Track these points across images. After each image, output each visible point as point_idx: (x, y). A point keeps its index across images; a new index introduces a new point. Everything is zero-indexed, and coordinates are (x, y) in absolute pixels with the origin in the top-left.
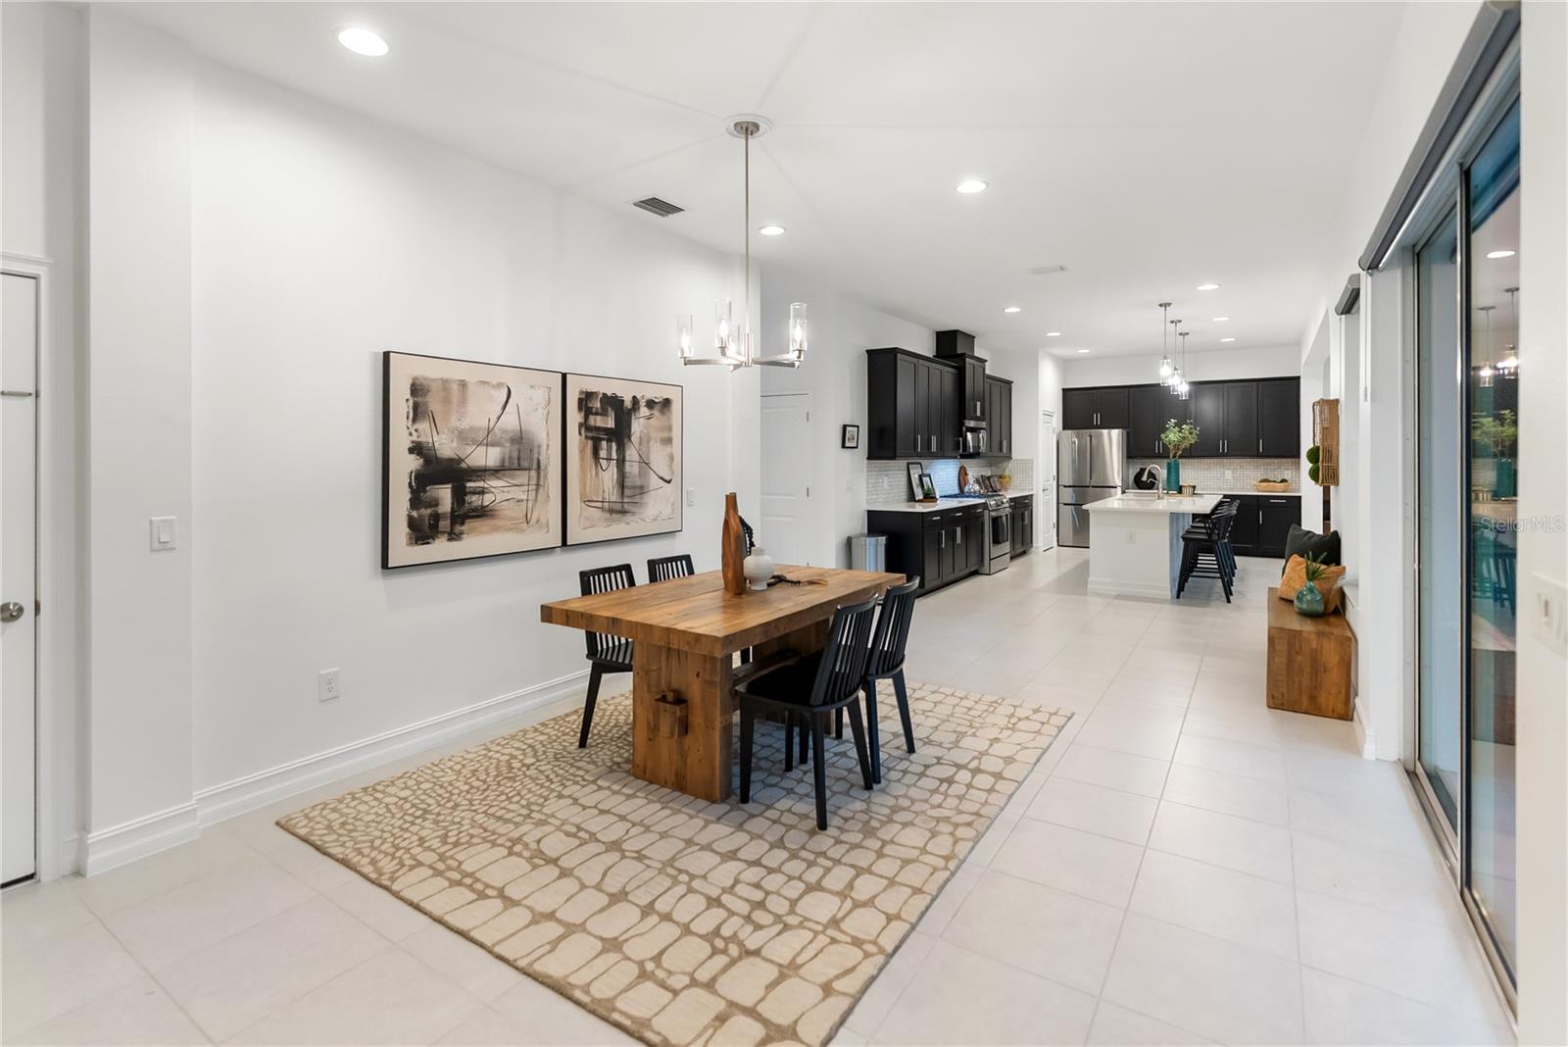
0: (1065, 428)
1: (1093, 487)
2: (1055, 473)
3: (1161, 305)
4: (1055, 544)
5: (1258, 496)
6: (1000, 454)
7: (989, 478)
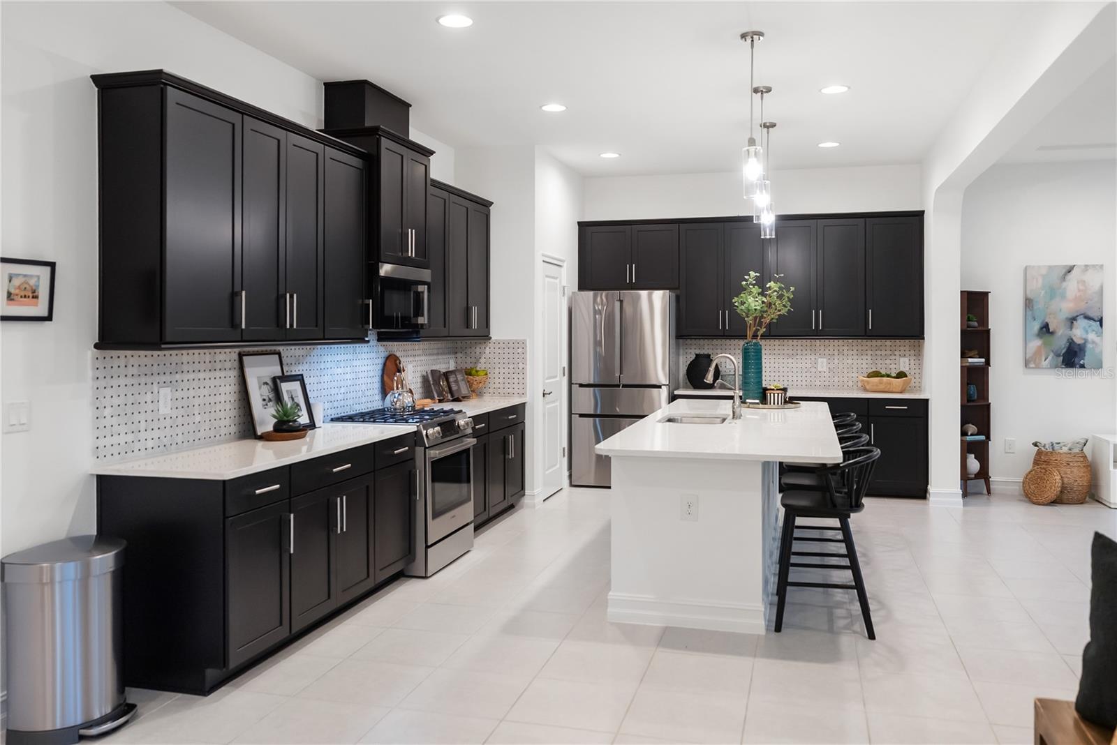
0: (583, 286)
1: (625, 386)
2: (565, 364)
3: (743, 36)
4: (566, 481)
5: (868, 399)
6: (466, 332)
7: (446, 375)
